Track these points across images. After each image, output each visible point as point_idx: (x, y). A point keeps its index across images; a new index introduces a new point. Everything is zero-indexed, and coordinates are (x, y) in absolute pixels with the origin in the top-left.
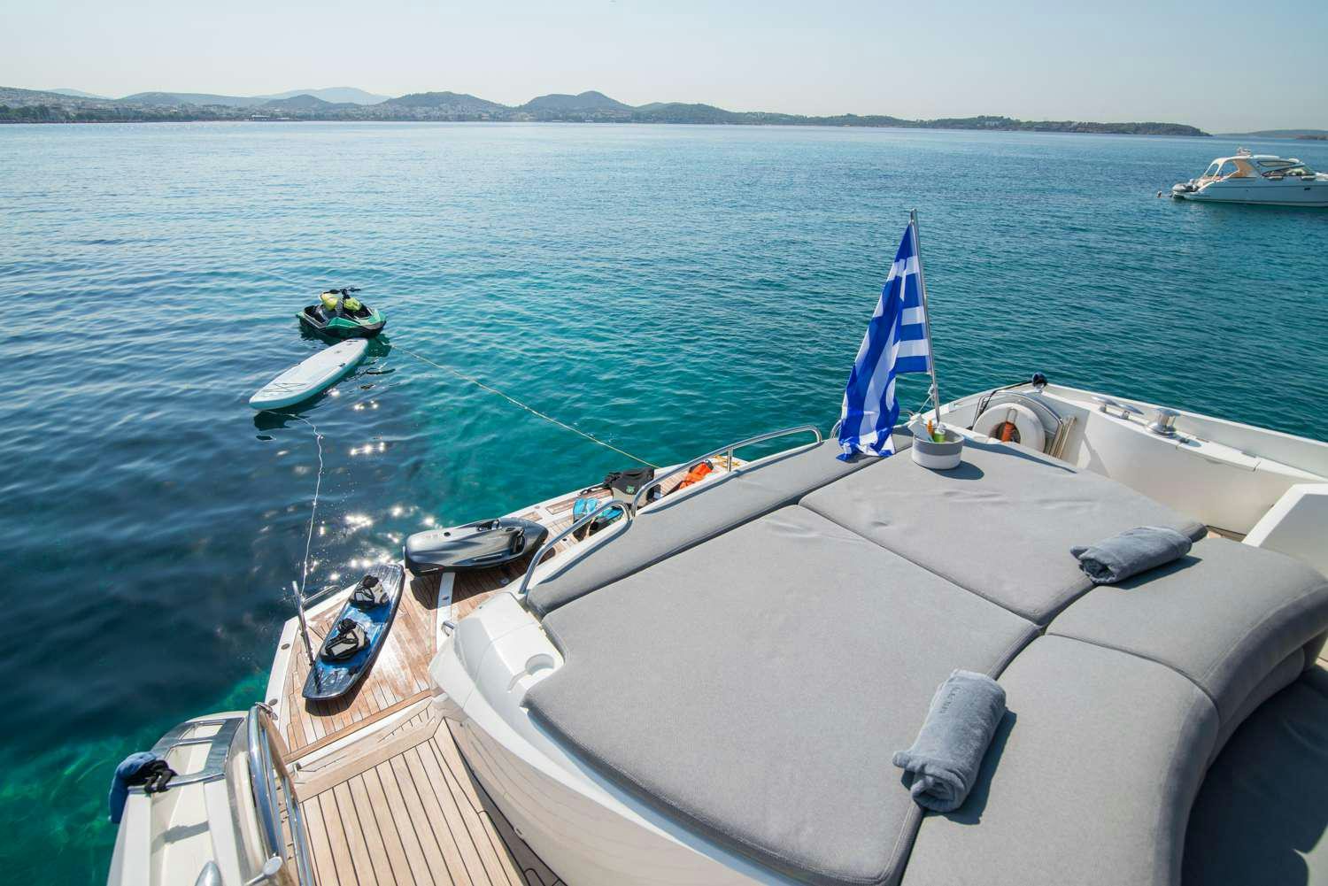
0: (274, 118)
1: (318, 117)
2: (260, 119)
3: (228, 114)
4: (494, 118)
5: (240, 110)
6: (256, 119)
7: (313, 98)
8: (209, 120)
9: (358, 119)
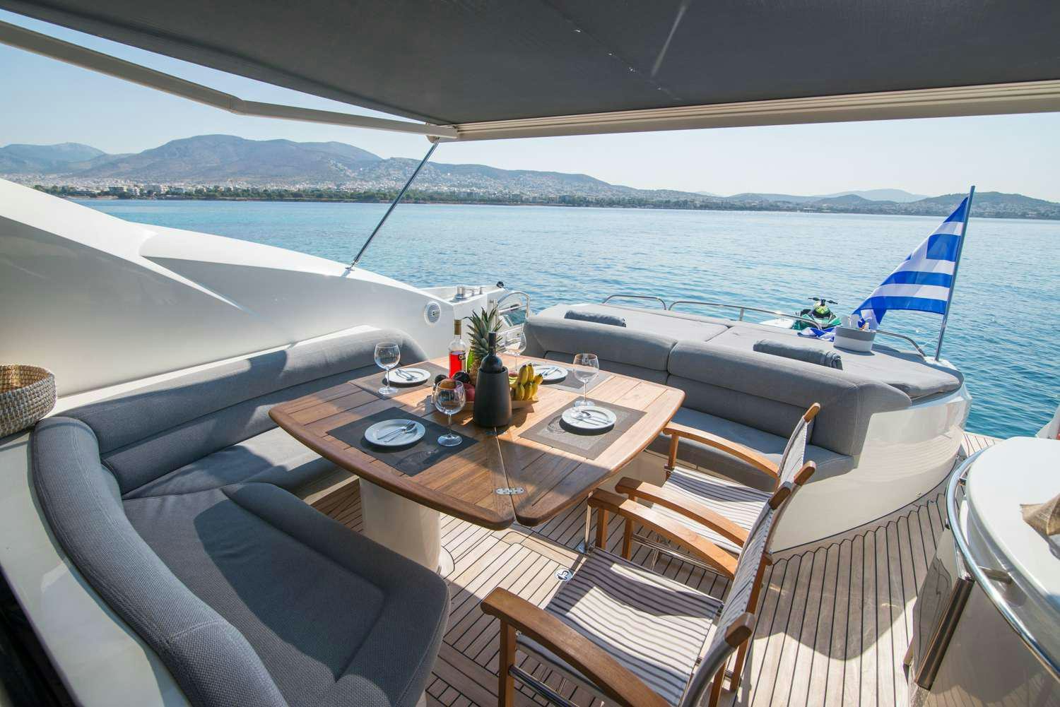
0: (820, 210)
1: (856, 211)
2: (808, 211)
3: (788, 207)
4: (1041, 216)
5: (797, 204)
6: (805, 211)
7: (856, 196)
8: (774, 210)
9: (890, 214)
